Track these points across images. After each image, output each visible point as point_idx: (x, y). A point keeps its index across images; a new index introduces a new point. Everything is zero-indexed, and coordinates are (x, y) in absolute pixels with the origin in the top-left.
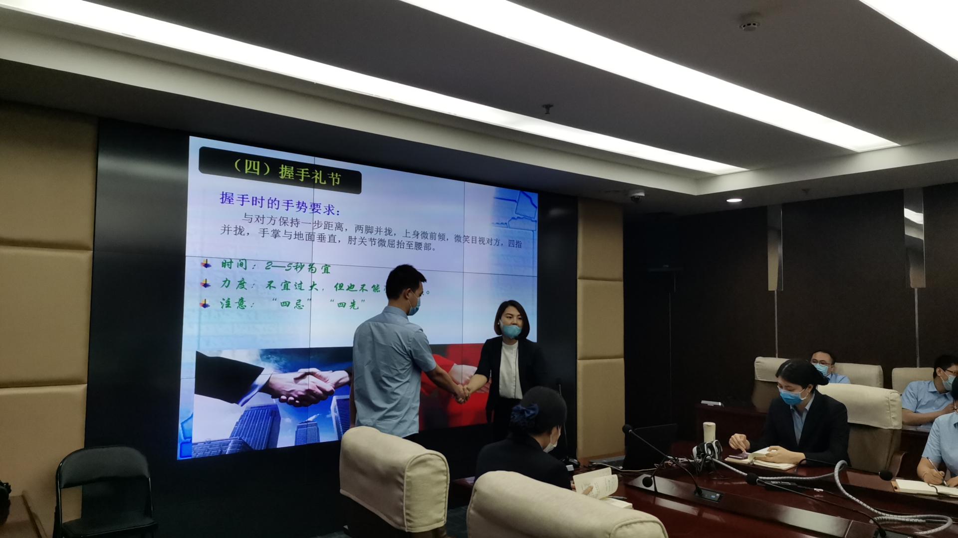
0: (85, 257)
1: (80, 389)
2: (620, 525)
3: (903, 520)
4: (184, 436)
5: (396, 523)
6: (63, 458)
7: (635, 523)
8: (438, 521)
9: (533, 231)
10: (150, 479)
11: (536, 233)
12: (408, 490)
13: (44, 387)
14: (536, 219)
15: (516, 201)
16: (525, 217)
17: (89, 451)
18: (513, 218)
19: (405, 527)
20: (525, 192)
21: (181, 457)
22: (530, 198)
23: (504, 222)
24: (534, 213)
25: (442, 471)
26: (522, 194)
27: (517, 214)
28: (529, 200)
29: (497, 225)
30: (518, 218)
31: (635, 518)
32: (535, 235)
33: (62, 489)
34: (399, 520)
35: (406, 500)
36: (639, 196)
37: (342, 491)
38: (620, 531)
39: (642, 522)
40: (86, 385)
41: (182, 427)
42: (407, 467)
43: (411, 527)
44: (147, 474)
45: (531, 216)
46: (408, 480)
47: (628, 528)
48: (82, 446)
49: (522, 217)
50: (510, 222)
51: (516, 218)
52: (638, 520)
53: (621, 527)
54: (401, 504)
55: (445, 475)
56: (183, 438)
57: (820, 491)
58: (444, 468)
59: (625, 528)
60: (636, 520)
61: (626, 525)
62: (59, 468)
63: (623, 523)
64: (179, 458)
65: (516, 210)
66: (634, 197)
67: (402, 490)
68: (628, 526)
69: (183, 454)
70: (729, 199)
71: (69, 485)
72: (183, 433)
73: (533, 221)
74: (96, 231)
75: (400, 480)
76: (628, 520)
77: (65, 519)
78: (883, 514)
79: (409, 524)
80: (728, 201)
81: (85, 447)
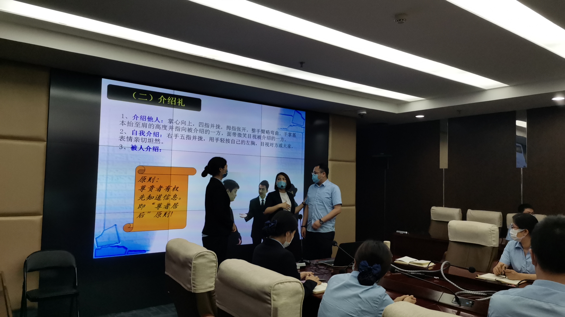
0: (42, 145)
1: (39, 219)
2: (277, 283)
3: (475, 293)
4: (97, 245)
5: (188, 288)
6: (28, 256)
7: (286, 282)
8: (211, 287)
9: (302, 133)
10: (76, 268)
11: (304, 134)
12: (193, 271)
13: (20, 217)
14: (304, 126)
15: (292, 116)
16: (298, 125)
17: (44, 252)
18: (291, 126)
19: (192, 290)
20: (298, 111)
21: (95, 257)
22: (301, 114)
23: (285, 128)
24: (303, 123)
25: (214, 261)
26: (296, 112)
27: (293, 123)
28: (300, 115)
29: (281, 129)
30: (293, 125)
31: (287, 280)
32: (303, 135)
33: (27, 273)
34: (189, 286)
35: (192, 276)
36: (363, 114)
37: (166, 273)
38: (277, 286)
39: (290, 282)
40: (42, 216)
41: (96, 240)
42: (194, 258)
43: (195, 290)
44: (75, 265)
45: (301, 125)
46: (194, 265)
47: (281, 284)
48: (40, 250)
49: (295, 125)
50: (288, 128)
51: (292, 125)
52: (288, 281)
53: (278, 284)
54: (190, 277)
55: (215, 263)
56: (96, 247)
57: (437, 278)
58: (215, 259)
59: (280, 285)
60: (287, 281)
61: (281, 283)
62: (26, 261)
63: (279, 282)
64: (94, 257)
65: (292, 121)
66: (360, 114)
67: (191, 270)
68: (282, 283)
69: (97, 255)
70: (417, 116)
71: (31, 271)
72: (97, 244)
73: (302, 127)
74: (48, 131)
75: (190, 265)
76: (283, 281)
77: (28, 289)
78: (465, 290)
79: (194, 288)
80: (416, 116)
81: (41, 249)
